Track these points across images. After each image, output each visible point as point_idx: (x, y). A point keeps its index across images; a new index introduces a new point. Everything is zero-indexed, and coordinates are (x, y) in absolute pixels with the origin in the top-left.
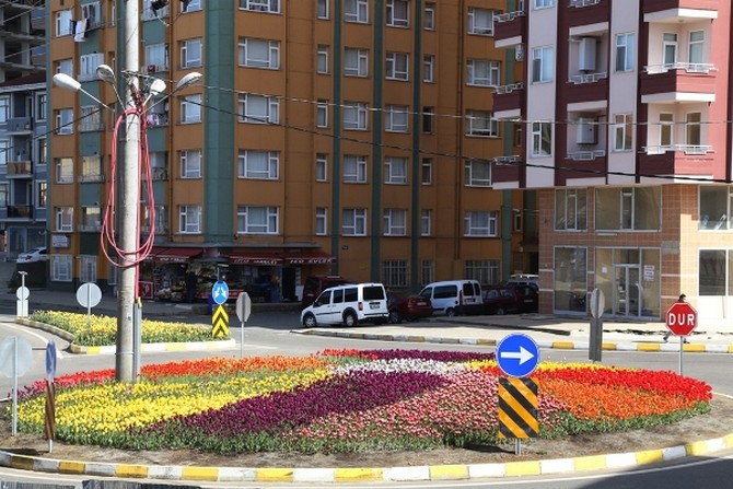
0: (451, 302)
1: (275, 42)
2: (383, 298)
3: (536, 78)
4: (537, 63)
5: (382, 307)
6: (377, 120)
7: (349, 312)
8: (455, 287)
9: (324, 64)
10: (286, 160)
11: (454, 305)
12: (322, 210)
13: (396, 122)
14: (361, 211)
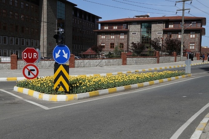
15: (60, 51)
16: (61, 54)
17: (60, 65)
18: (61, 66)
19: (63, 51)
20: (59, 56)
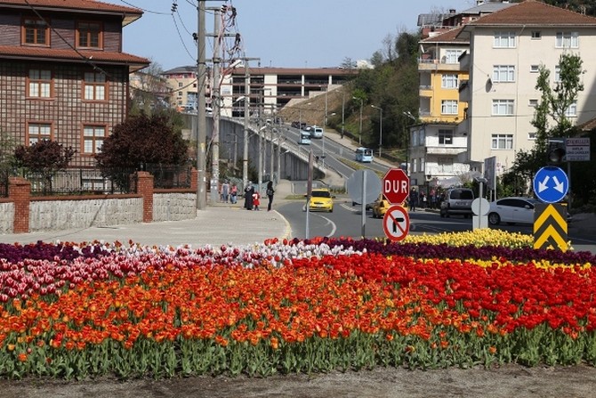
15: (547, 178)
16: (551, 184)
17: (548, 204)
18: (551, 207)
19: (555, 178)
20: (546, 188)
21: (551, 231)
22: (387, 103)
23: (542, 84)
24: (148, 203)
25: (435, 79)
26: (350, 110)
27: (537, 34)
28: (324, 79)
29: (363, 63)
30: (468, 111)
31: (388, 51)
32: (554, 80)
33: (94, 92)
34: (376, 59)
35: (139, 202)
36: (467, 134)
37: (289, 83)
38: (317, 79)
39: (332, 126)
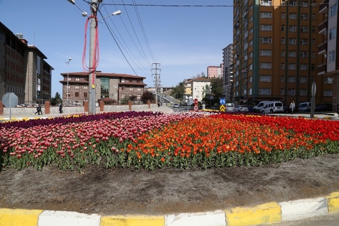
0: (305, 108)
1: (270, 50)
2: (281, 106)
3: (330, 38)
4: (331, 34)
5: (282, 109)
6: (298, 67)
7: (272, 110)
8: (307, 104)
9: (284, 54)
10: (273, 78)
11: (306, 109)
12: (282, 89)
13: (303, 68)
14: (293, 89)
21: (223, 109)
22: (179, 92)
23: (203, 88)
24: (149, 105)
25: (187, 88)
26: (173, 93)
27: (202, 82)
28: (169, 89)
29: (175, 86)
30: (192, 93)
31: (178, 85)
32: (205, 88)
33: (139, 89)
34: (177, 86)
35: (148, 105)
36: (192, 96)
37: (164, 89)
38: (168, 89)
39: (171, 95)
